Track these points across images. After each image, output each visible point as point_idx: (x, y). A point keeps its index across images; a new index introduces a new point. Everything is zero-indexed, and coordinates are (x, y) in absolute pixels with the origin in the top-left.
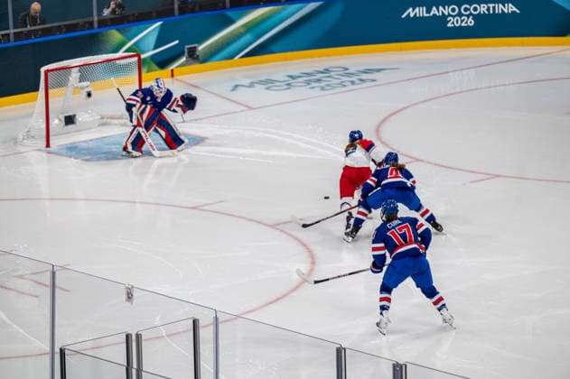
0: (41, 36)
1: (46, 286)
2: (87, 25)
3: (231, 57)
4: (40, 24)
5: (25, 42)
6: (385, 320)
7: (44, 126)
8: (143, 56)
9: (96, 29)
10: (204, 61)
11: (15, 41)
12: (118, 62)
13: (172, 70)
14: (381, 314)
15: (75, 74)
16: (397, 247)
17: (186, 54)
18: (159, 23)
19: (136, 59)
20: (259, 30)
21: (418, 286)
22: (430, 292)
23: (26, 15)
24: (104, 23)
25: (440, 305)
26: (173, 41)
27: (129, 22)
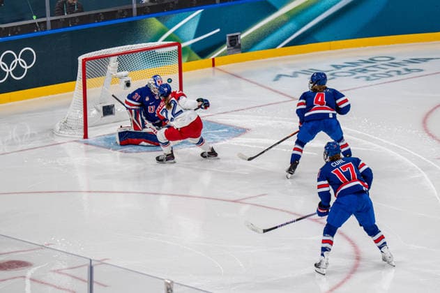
0: (79, 24)
1: (84, 281)
2: (126, 13)
3: (274, 46)
4: (77, 12)
5: (62, 30)
6: (325, 260)
7: (81, 116)
8: (183, 45)
9: (135, 17)
10: (246, 50)
11: (52, 29)
12: (157, 51)
13: (213, 59)
14: (322, 255)
15: (113, 63)
16: (340, 185)
17: (228, 43)
18: (200, 11)
19: (176, 48)
20: (303, 18)
21: (361, 225)
22: (372, 230)
23: (63, 3)
24: (143, 11)
25: (381, 243)
26: (215, 30)
27: (168, 10)
